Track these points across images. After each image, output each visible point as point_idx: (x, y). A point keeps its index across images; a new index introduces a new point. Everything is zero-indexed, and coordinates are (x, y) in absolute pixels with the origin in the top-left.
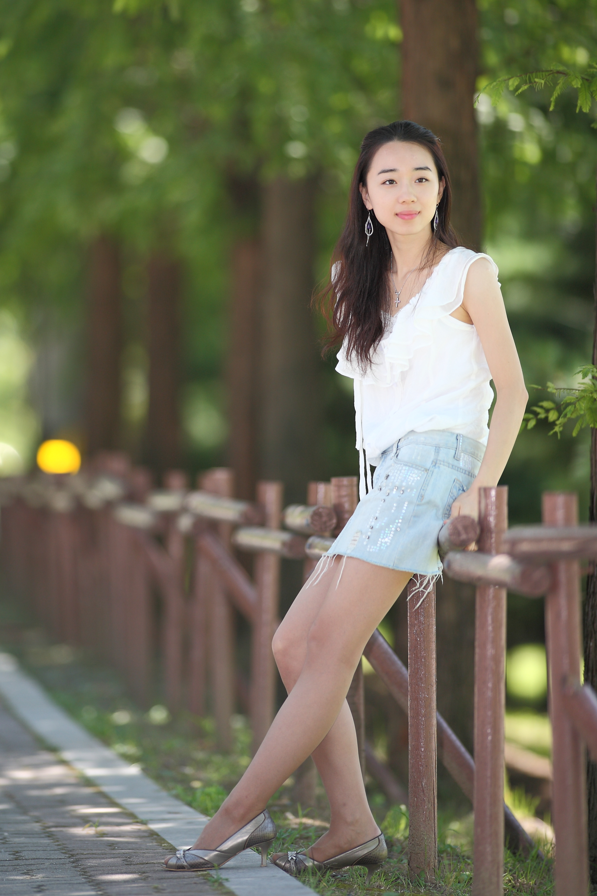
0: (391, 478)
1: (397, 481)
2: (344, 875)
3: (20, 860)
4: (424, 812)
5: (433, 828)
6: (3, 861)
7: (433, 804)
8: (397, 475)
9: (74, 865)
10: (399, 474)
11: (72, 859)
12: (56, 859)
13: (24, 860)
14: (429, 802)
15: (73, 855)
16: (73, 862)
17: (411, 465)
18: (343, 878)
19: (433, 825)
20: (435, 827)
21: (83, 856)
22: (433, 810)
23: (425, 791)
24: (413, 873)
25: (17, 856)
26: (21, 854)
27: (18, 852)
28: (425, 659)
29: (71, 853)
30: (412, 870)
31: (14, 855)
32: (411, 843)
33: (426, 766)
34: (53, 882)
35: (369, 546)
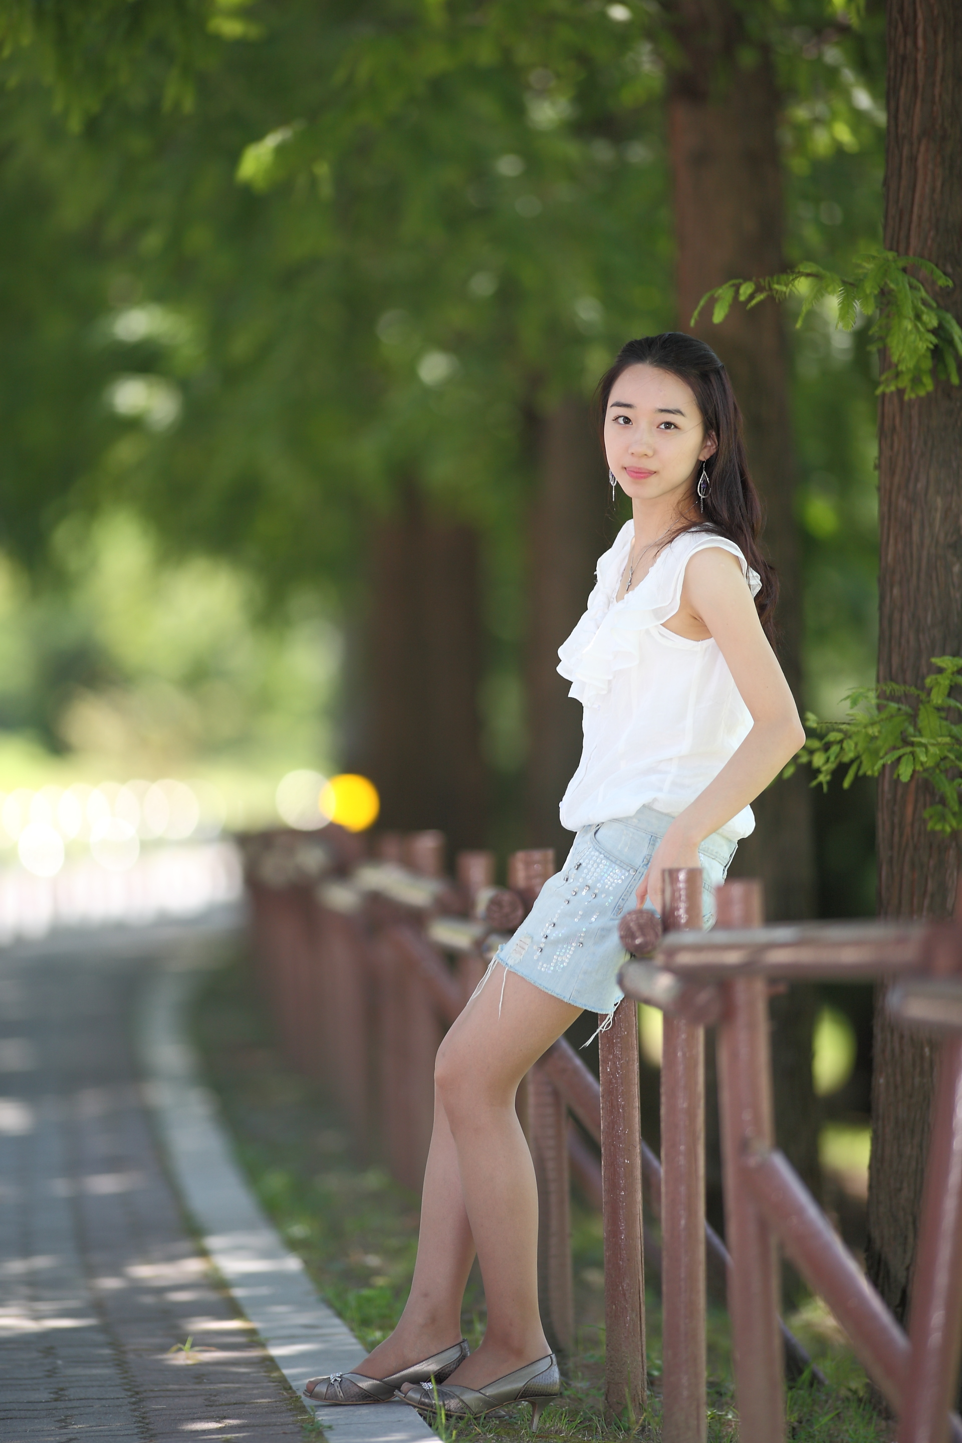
0: (583, 871)
1: (590, 879)
2: (514, 1416)
3: (61, 1401)
4: (625, 1325)
5: (640, 1348)
6: (37, 1402)
7: (639, 1313)
8: (593, 869)
9: (133, 1407)
10: (596, 869)
11: (134, 1399)
12: (112, 1399)
13: (66, 1400)
14: (633, 1310)
15: (137, 1393)
16: (134, 1403)
17: (613, 859)
18: (512, 1419)
19: (639, 1343)
20: (642, 1346)
21: (152, 1394)
22: (639, 1323)
23: (627, 1296)
24: (612, 1410)
25: (59, 1394)
26: (66, 1393)
27: (62, 1390)
28: (623, 1109)
29: (136, 1389)
30: (610, 1407)
31: (56, 1393)
32: (608, 1369)
33: (628, 1260)
34: (92, 1434)
35: (540, 964)
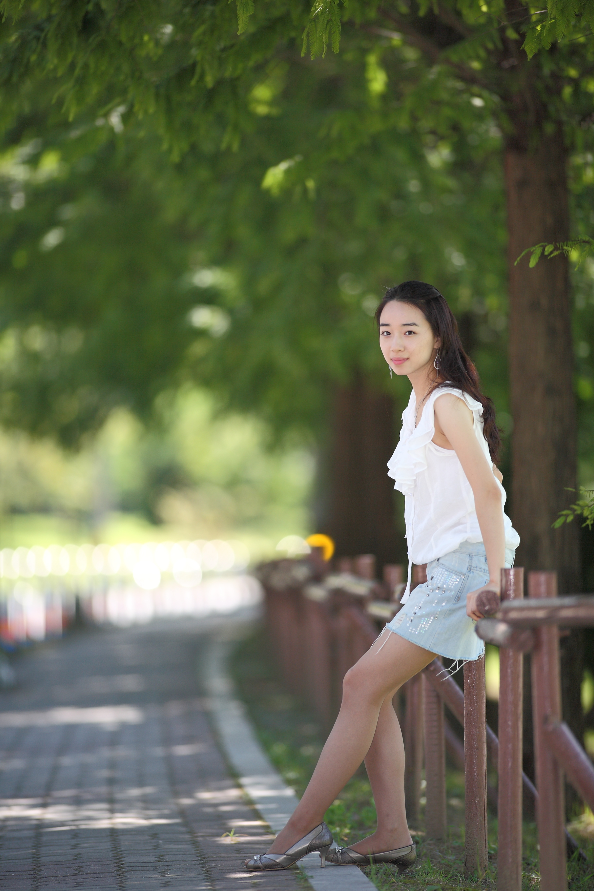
0: (435, 579)
1: (439, 583)
2: (414, 873)
3: (162, 862)
4: (476, 824)
5: (484, 836)
6: (148, 862)
7: (484, 817)
8: (440, 578)
9: (202, 865)
10: (442, 577)
11: (202, 861)
12: (190, 861)
13: (165, 862)
14: (480, 815)
15: (204, 858)
16: (202, 864)
17: (451, 571)
18: (413, 875)
19: (484, 834)
20: (485, 835)
21: (212, 859)
22: (484, 822)
23: (478, 807)
24: (468, 871)
25: (161, 858)
26: (164, 857)
27: (162, 856)
28: (477, 704)
29: (203, 856)
30: (467, 869)
31: (159, 858)
32: (466, 848)
33: (478, 787)
34: (179, 879)
35: (411, 628)
